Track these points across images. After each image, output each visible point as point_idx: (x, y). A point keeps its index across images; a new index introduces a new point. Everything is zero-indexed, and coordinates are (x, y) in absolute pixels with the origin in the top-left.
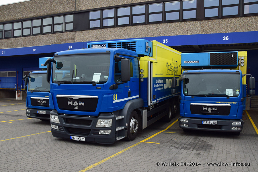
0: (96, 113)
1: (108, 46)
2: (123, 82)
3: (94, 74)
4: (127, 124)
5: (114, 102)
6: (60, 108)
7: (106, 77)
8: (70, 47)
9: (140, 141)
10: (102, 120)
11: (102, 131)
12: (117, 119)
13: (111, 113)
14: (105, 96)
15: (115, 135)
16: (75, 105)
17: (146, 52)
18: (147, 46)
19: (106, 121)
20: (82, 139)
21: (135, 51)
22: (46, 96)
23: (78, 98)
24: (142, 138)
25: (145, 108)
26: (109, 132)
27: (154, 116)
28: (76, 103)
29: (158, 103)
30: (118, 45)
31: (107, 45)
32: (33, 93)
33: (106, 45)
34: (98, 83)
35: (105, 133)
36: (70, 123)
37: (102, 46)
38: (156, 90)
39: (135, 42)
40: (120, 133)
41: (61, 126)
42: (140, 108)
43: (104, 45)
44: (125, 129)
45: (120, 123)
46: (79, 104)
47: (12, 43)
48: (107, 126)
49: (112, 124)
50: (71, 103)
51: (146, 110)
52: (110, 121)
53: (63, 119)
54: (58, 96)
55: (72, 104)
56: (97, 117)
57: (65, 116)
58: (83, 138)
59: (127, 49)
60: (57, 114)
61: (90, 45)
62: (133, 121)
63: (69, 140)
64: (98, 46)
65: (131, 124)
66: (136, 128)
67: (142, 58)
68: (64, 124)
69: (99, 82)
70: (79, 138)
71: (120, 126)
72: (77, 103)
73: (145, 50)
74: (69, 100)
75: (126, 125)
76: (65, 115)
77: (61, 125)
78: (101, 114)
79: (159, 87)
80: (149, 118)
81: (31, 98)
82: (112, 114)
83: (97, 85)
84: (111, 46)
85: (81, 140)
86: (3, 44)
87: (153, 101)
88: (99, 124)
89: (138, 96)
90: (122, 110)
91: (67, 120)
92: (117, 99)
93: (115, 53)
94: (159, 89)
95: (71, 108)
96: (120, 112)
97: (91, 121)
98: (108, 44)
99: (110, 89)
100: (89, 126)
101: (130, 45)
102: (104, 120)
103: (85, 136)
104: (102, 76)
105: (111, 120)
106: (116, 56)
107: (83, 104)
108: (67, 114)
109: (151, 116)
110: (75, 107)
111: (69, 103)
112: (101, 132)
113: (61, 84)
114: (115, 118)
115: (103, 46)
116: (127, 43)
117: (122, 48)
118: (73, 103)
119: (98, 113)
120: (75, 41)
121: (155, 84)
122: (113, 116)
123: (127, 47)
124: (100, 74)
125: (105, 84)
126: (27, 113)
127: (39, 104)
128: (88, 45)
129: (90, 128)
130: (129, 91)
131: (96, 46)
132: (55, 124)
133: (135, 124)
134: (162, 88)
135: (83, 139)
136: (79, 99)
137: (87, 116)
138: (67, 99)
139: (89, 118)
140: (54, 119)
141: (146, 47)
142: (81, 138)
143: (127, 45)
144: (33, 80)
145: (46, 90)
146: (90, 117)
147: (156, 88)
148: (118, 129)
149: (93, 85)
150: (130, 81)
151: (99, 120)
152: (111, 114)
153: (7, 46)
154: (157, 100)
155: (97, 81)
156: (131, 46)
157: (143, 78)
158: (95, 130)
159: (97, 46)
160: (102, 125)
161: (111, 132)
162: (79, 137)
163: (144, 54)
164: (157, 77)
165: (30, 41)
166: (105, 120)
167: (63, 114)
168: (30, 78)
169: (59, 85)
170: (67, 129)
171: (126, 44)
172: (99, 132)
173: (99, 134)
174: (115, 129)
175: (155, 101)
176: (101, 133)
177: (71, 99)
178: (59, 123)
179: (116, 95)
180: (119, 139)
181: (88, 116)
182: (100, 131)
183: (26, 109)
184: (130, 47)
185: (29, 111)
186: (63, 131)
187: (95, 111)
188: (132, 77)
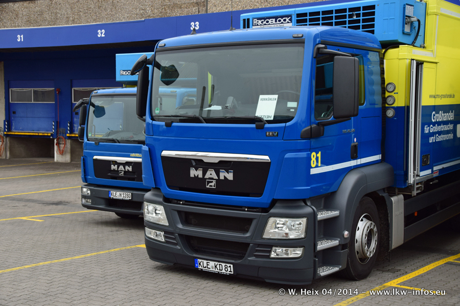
0: (264, 199)
1: (298, 21)
2: (337, 120)
3: (261, 97)
4: (346, 233)
5: (313, 171)
6: (169, 186)
7: (292, 105)
8: (195, 26)
9: (385, 282)
10: (278, 220)
11: (279, 250)
12: (319, 219)
13: (304, 201)
14: (288, 155)
15: (315, 261)
16: (210, 178)
17: (404, 33)
18: (409, 17)
19: (289, 221)
20: (227, 268)
21: (373, 32)
22: (133, 155)
23: (216, 161)
24: (391, 275)
25: (397, 191)
26: (298, 252)
27: (424, 213)
28: (211, 174)
29: (436, 178)
30: (323, 19)
31: (294, 18)
32: (99, 145)
33: (291, 20)
34: (269, 122)
35: (288, 254)
36: (196, 225)
37: (282, 20)
38: (431, 140)
39: (373, 7)
40: (327, 257)
41: (172, 233)
42: (384, 190)
43: (287, 20)
44: (342, 246)
45: (328, 228)
46: (218, 175)
47: (41, 13)
48: (291, 237)
49: (307, 232)
50: (199, 173)
51: (401, 197)
52: (300, 224)
53: (176, 213)
54: (165, 153)
55: (201, 176)
56: (265, 210)
57: (181, 207)
58: (228, 265)
59: (349, 27)
60: (161, 200)
61: (248, 20)
62: (363, 226)
63: (189, 270)
64: (270, 21)
65: (358, 234)
66: (373, 245)
67: (391, 53)
68: (180, 226)
69: (272, 119)
70: (218, 266)
71: (328, 236)
72: (213, 173)
73: (403, 27)
74: (194, 164)
75: (346, 236)
76: (182, 204)
77: (171, 229)
78: (277, 205)
79: (440, 133)
80: (409, 220)
81: (95, 157)
82: (306, 204)
83: (267, 125)
84: (305, 21)
85: (223, 271)
86: (17, 15)
87: (421, 171)
88: (272, 231)
89: (377, 157)
90: (333, 193)
91: (187, 217)
92: (319, 165)
93: (318, 40)
94: (440, 138)
95: (199, 185)
96: (327, 200)
97: (249, 221)
98: (298, 15)
99: (303, 138)
100: (244, 233)
101: (358, 15)
102: (283, 220)
103: (233, 261)
104: (281, 102)
105: (305, 220)
106: (318, 49)
107: (230, 176)
108: (188, 202)
109: (416, 214)
110: (209, 182)
111: (193, 173)
112: (277, 253)
113: (174, 124)
114: (314, 215)
115: (285, 20)
116: (351, 10)
117: (335, 25)
118: (204, 174)
119: (270, 201)
120: (207, 9)
121: (430, 123)
122: (308, 210)
123: (350, 22)
124: (276, 96)
125: (288, 124)
126: (84, 197)
127: (115, 175)
128: (244, 20)
129: (248, 241)
130: (353, 144)
131: (265, 22)
132: (155, 226)
133: (370, 235)
134: (451, 136)
135: (229, 269)
136: (221, 162)
137: (239, 207)
138: (187, 163)
139: (246, 213)
140: (155, 213)
141: (406, 20)
142: (223, 265)
143: (351, 16)
144: (100, 112)
145: (133, 137)
146: (247, 211)
147: (433, 134)
148: (322, 245)
149: (258, 128)
150: (357, 115)
151: (272, 220)
152: (303, 204)
153: (29, 22)
154: (435, 168)
155: (268, 117)
156: (361, 18)
157: (393, 107)
158: (259, 245)
159: (267, 22)
160: (279, 233)
161: (304, 253)
162: (216, 263)
163: (400, 41)
164: (436, 104)
165: (89, 9)
166: (287, 220)
167: (177, 201)
168: (93, 105)
169: (168, 125)
170: (187, 240)
171: (347, 13)
172: (270, 252)
173: (269, 255)
174: (315, 246)
175: (429, 171)
176: (277, 255)
177: (199, 163)
178: (167, 224)
179: (319, 155)
180: (324, 272)
181: (241, 207)
182: (274, 248)
183: (82, 188)
184: (358, 21)
185: (89, 192)
186: (176, 244)
187: (260, 195)
188: (363, 104)
